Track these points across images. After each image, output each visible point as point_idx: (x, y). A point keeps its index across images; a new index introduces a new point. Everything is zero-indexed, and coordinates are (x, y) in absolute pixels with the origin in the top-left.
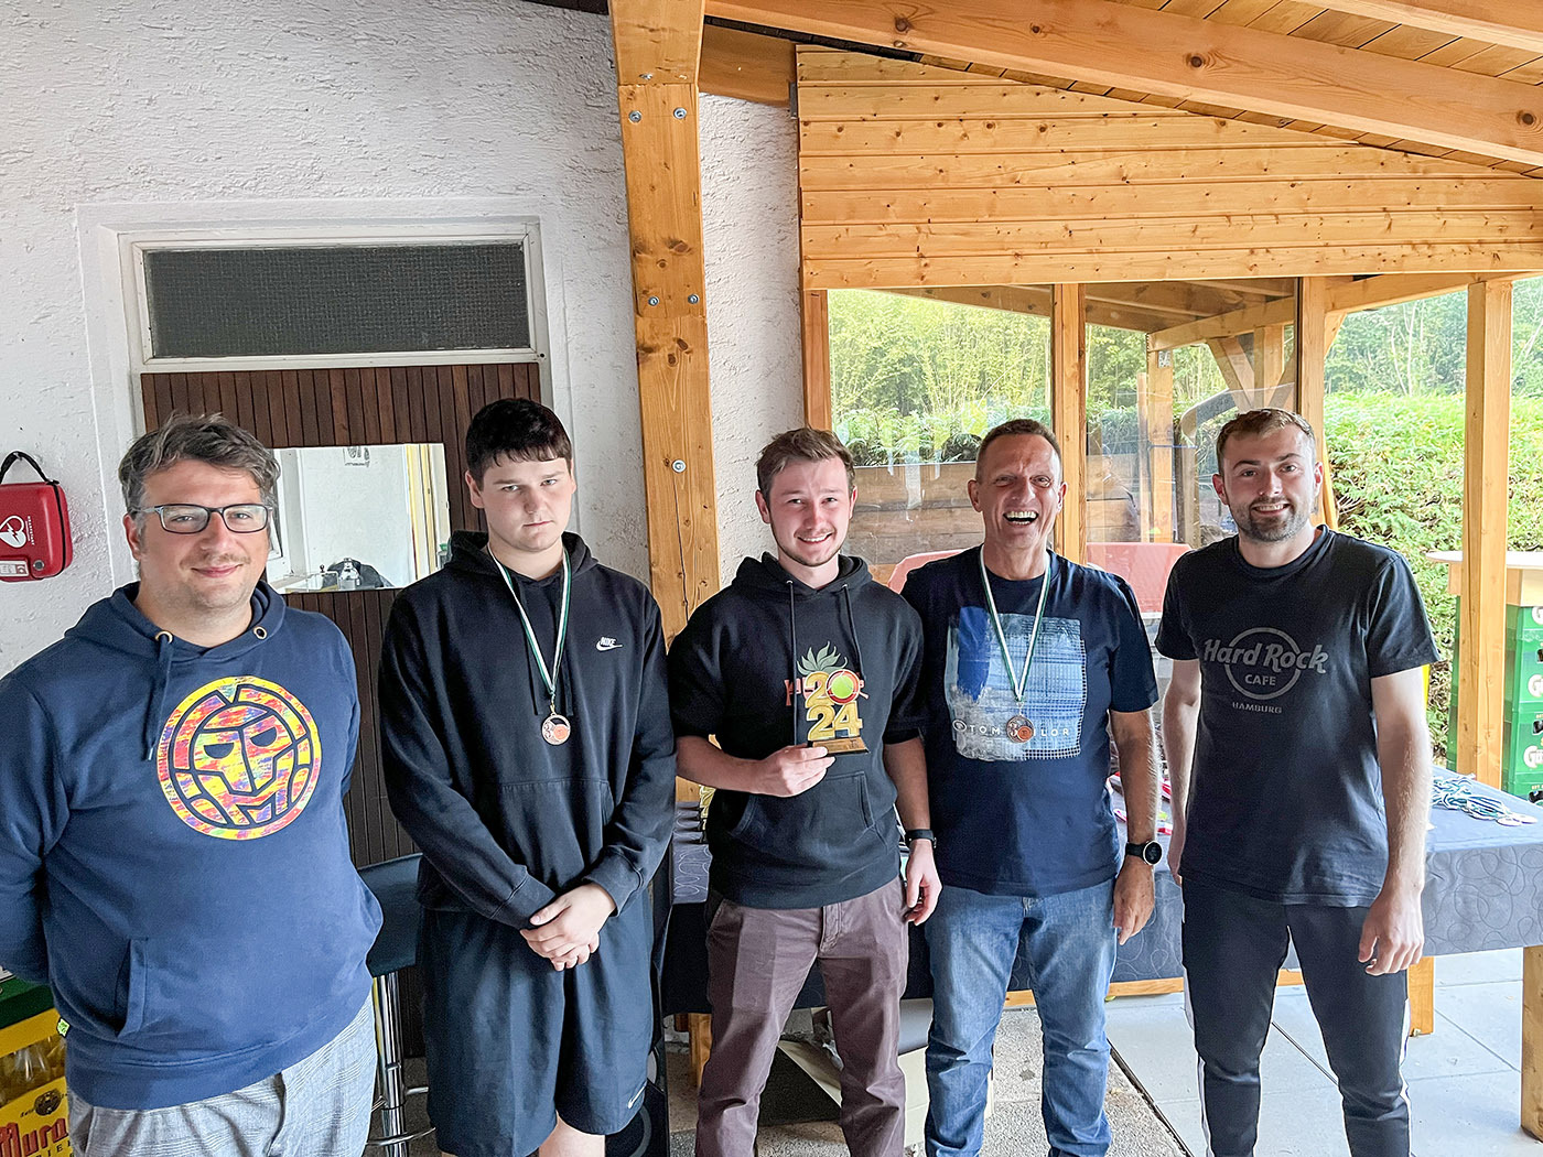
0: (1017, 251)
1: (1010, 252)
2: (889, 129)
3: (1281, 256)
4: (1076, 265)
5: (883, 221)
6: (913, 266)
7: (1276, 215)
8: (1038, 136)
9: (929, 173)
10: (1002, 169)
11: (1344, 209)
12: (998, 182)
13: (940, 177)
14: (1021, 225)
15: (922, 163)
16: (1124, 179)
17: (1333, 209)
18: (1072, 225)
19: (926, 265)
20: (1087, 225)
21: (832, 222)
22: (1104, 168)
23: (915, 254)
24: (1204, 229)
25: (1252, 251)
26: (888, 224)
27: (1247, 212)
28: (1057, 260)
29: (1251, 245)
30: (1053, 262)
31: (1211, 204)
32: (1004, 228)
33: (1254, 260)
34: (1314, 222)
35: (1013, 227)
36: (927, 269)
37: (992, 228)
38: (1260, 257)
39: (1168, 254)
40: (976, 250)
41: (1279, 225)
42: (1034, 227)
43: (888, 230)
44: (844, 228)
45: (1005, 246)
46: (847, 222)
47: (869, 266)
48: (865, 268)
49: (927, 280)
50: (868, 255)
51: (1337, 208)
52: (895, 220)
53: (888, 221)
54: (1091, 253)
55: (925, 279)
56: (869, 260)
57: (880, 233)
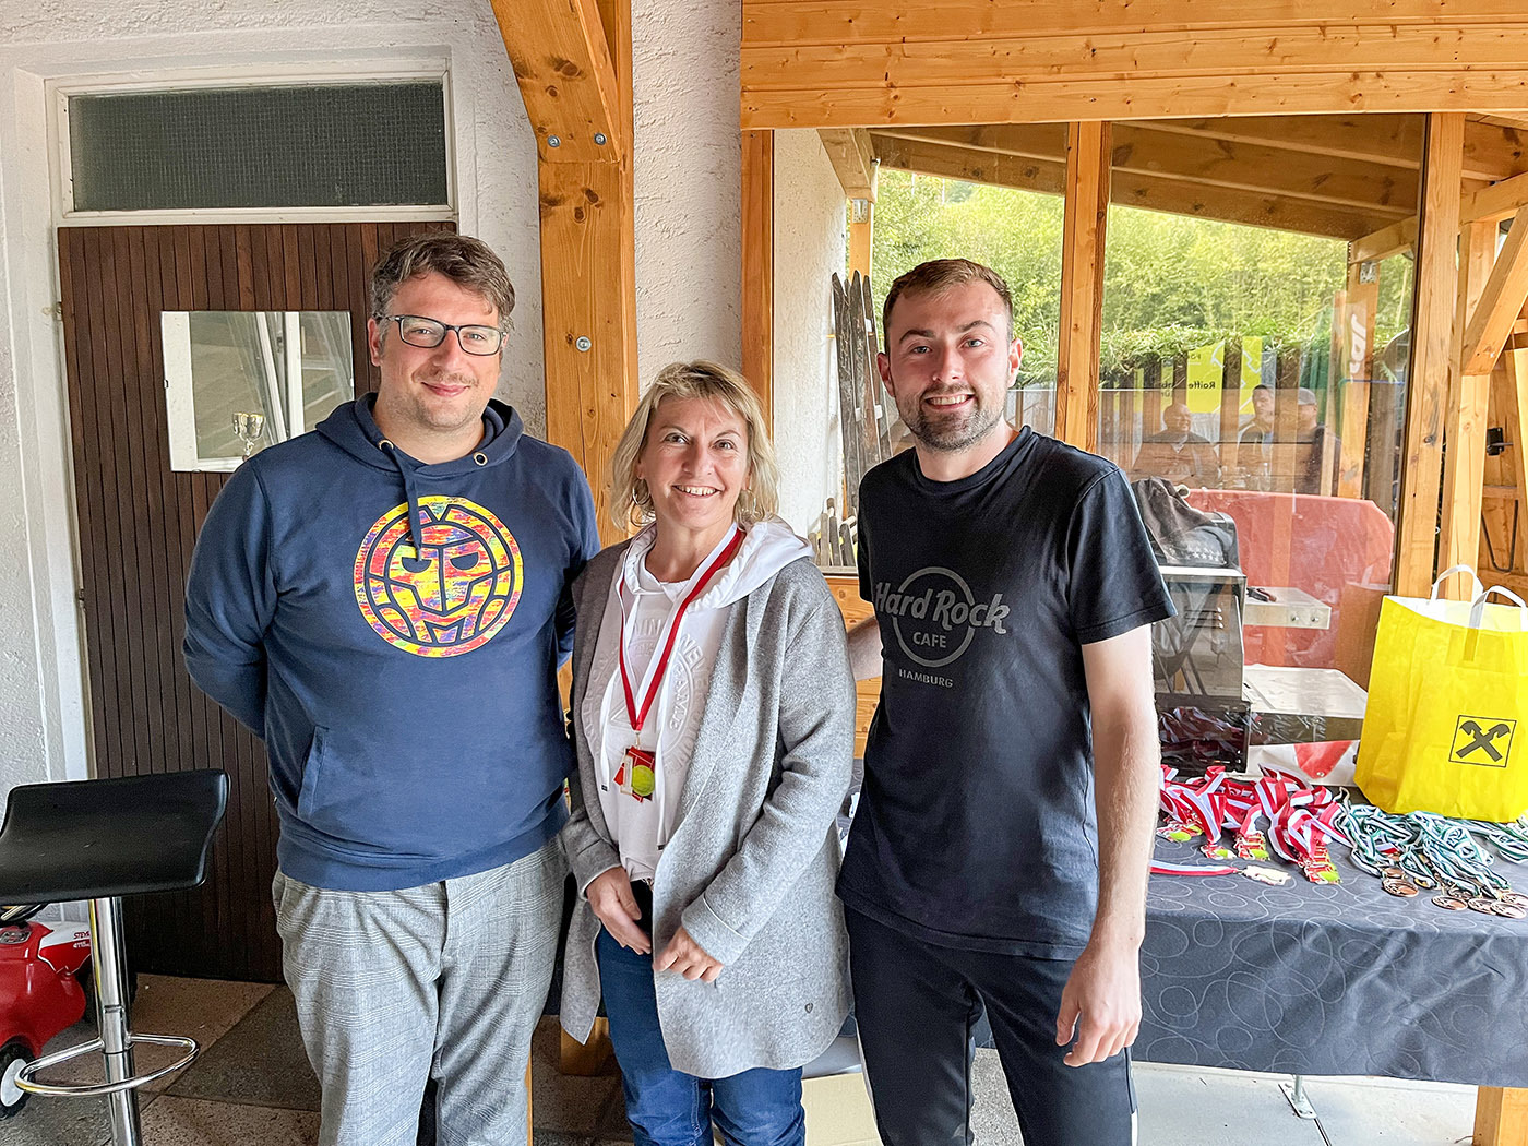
0: (1018, 78)
1: (1009, 79)
3: (1396, 81)
4: (1101, 96)
5: (841, 41)
6: (880, 100)
7: (1394, 27)
11: (1496, 17)
14: (1028, 43)
17: (1478, 17)
18: (1096, 42)
19: (896, 97)
20: (1117, 41)
21: (779, 43)
23: (883, 84)
24: (1285, 44)
25: (1356, 76)
26: (850, 45)
27: (1351, 22)
28: (1073, 89)
29: (1356, 67)
30: (1065, 92)
32: (1002, 50)
33: (1359, 87)
34: (1448, 35)
35: (1016, 46)
36: (898, 102)
37: (988, 48)
38: (1367, 84)
39: (1229, 80)
40: (964, 78)
41: (1397, 40)
42: (1042, 46)
43: (849, 52)
44: (794, 50)
45: (1004, 71)
46: (797, 42)
47: (823, 99)
48: (817, 101)
49: (896, 117)
50: (823, 85)
51: (1488, 18)
52: (857, 39)
53: (850, 41)
54: (1121, 78)
55: (894, 116)
56: (823, 92)
57: (838, 57)
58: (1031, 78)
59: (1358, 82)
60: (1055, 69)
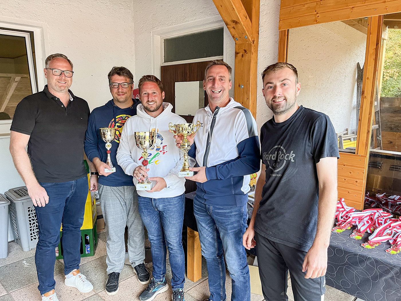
0: (353, 6)
1: (350, 7)
4: (378, 8)
5: (305, 3)
6: (314, 18)
19: (318, 16)
21: (288, 7)
23: (316, 13)
26: (307, 4)
30: (366, 8)
40: (337, 8)
43: (306, 6)
44: (292, 8)
45: (349, 5)
46: (293, 6)
47: (299, 20)
48: (298, 20)
49: (318, 22)
50: (299, 16)
52: (309, 2)
53: (307, 3)
55: (317, 21)
56: (299, 18)
57: (303, 7)
58: (357, 5)
60: (364, 2)
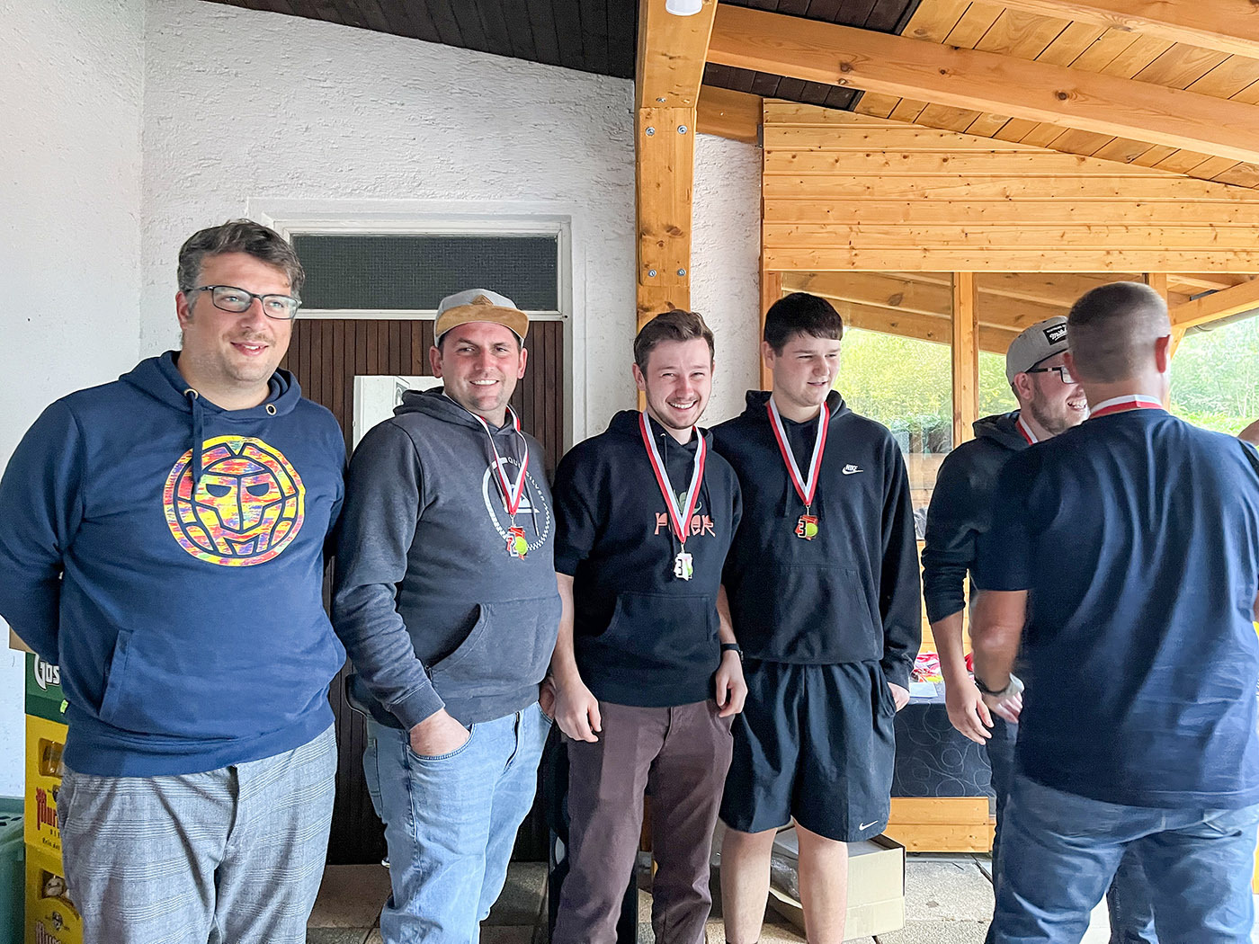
0: (926, 247)
1: (920, 247)
2: (831, 157)
3: (1130, 256)
4: (971, 258)
5: (824, 222)
6: (846, 255)
7: (1126, 227)
8: (941, 165)
9: (859, 189)
10: (914, 188)
11: (1179, 223)
12: (912, 197)
13: (867, 193)
14: (929, 228)
15: (855, 182)
16: (1007, 197)
17: (1170, 223)
18: (967, 230)
19: (856, 255)
20: (979, 229)
22: (990, 189)
23: (848, 247)
24: (1069, 235)
25: (1108, 253)
26: (828, 224)
27: (1103, 223)
28: (956, 254)
29: (1108, 247)
30: (951, 256)
31: (1074, 217)
32: (915, 230)
33: (1110, 259)
34: (1156, 232)
35: (923, 230)
36: (857, 258)
37: (906, 230)
38: (1115, 257)
39: (1041, 253)
41: (1129, 234)
42: (939, 230)
43: (829, 228)
44: (796, 226)
45: (917, 243)
46: (798, 222)
47: (813, 254)
48: (809, 255)
49: (857, 266)
50: (811, 246)
51: (1174, 223)
52: (833, 221)
53: (828, 222)
54: (982, 250)
55: (855, 265)
56: (811, 250)
57: (822, 231)
58: (935, 247)
59: (1109, 256)
60: (946, 243)
